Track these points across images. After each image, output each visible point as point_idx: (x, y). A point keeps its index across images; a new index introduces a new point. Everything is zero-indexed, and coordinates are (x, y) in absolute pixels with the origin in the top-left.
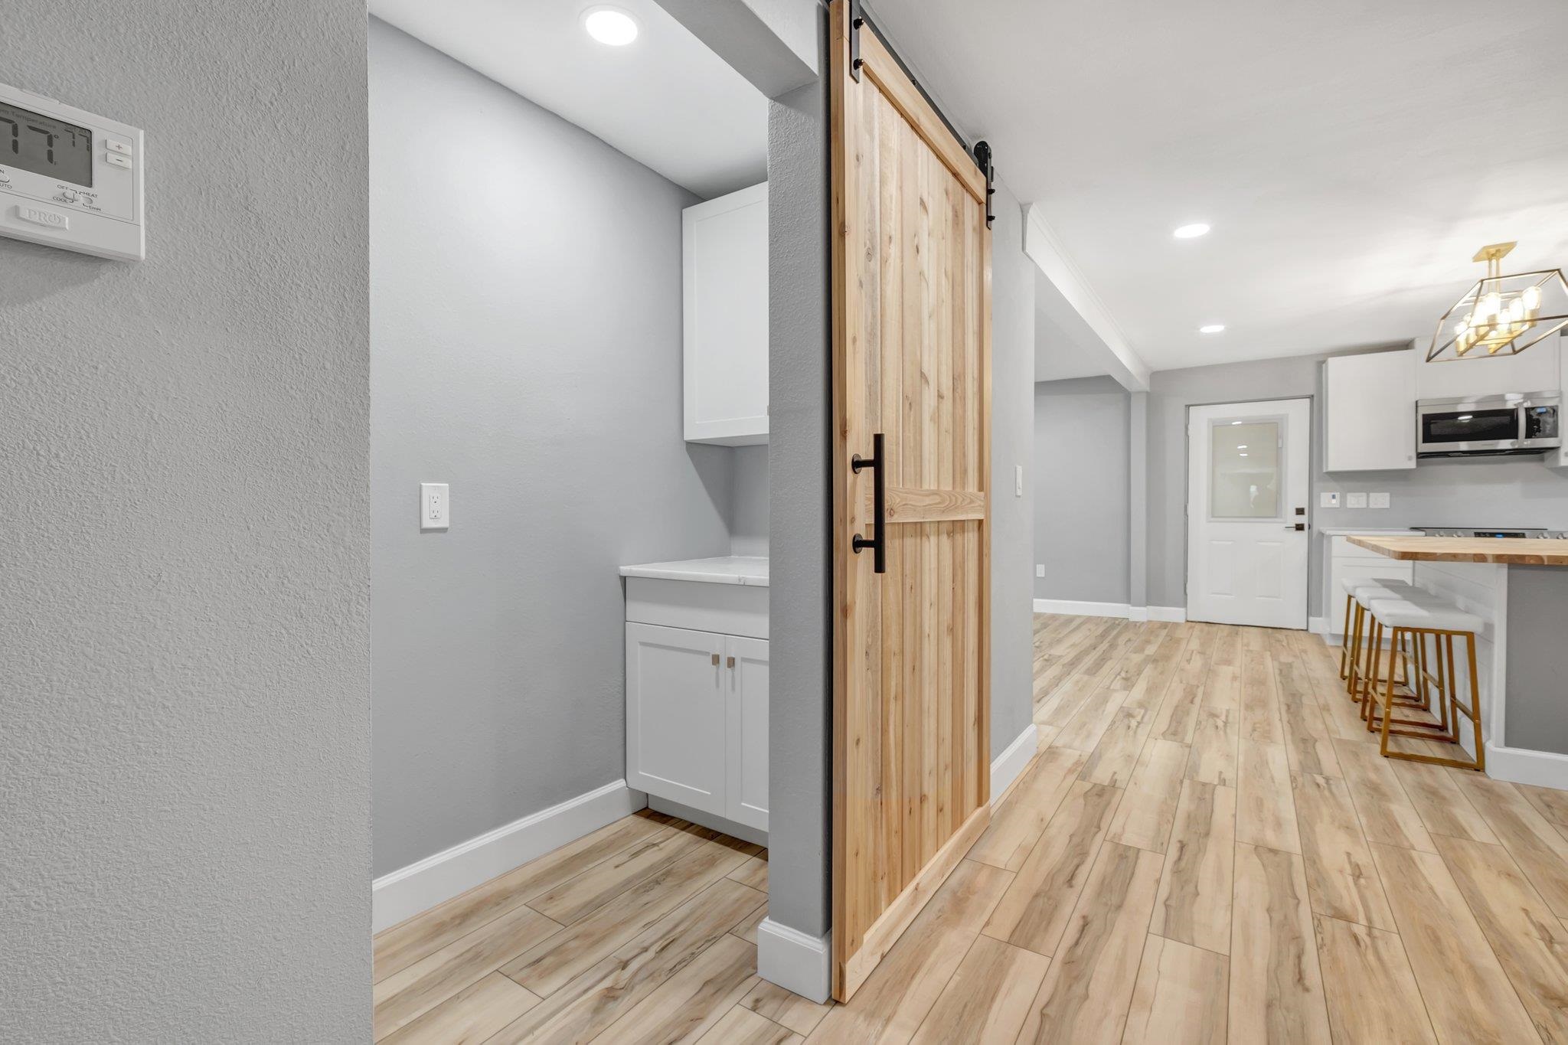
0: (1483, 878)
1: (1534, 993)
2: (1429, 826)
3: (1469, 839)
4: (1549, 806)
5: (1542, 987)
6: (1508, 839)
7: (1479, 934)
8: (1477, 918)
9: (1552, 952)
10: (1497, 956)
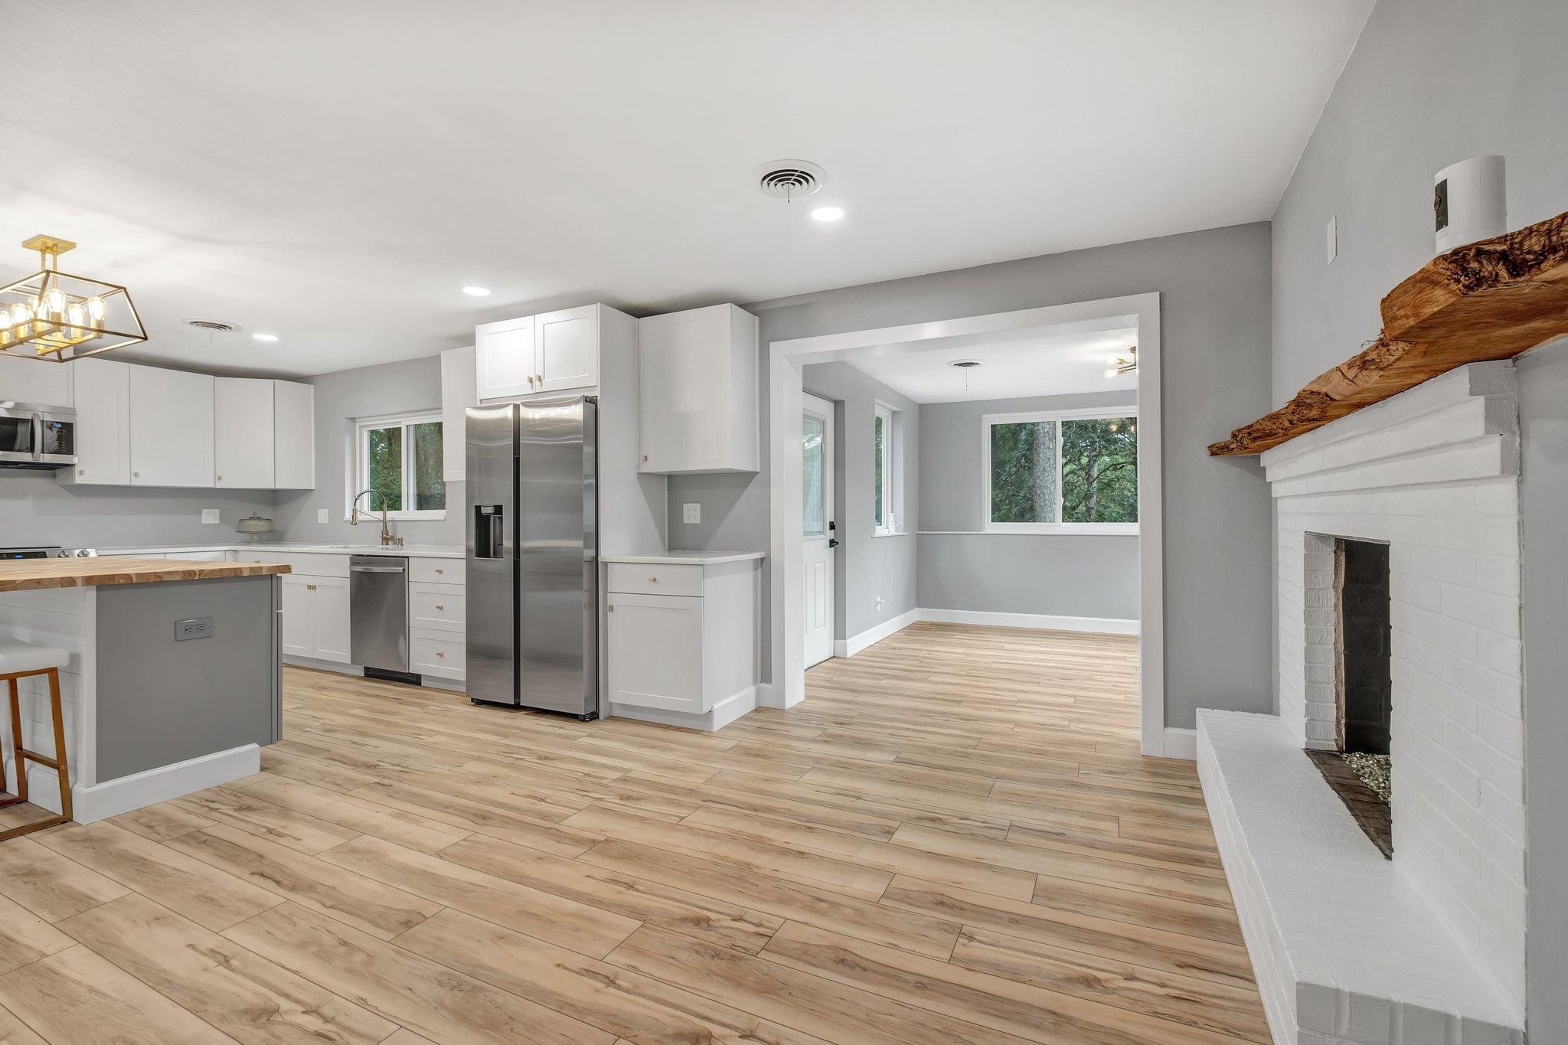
0: (135, 939)
1: (245, 1025)
2: (46, 915)
3: (99, 905)
4: (150, 827)
5: (247, 1012)
6: (134, 881)
7: (166, 1003)
8: (156, 987)
9: (233, 971)
10: (195, 1012)
